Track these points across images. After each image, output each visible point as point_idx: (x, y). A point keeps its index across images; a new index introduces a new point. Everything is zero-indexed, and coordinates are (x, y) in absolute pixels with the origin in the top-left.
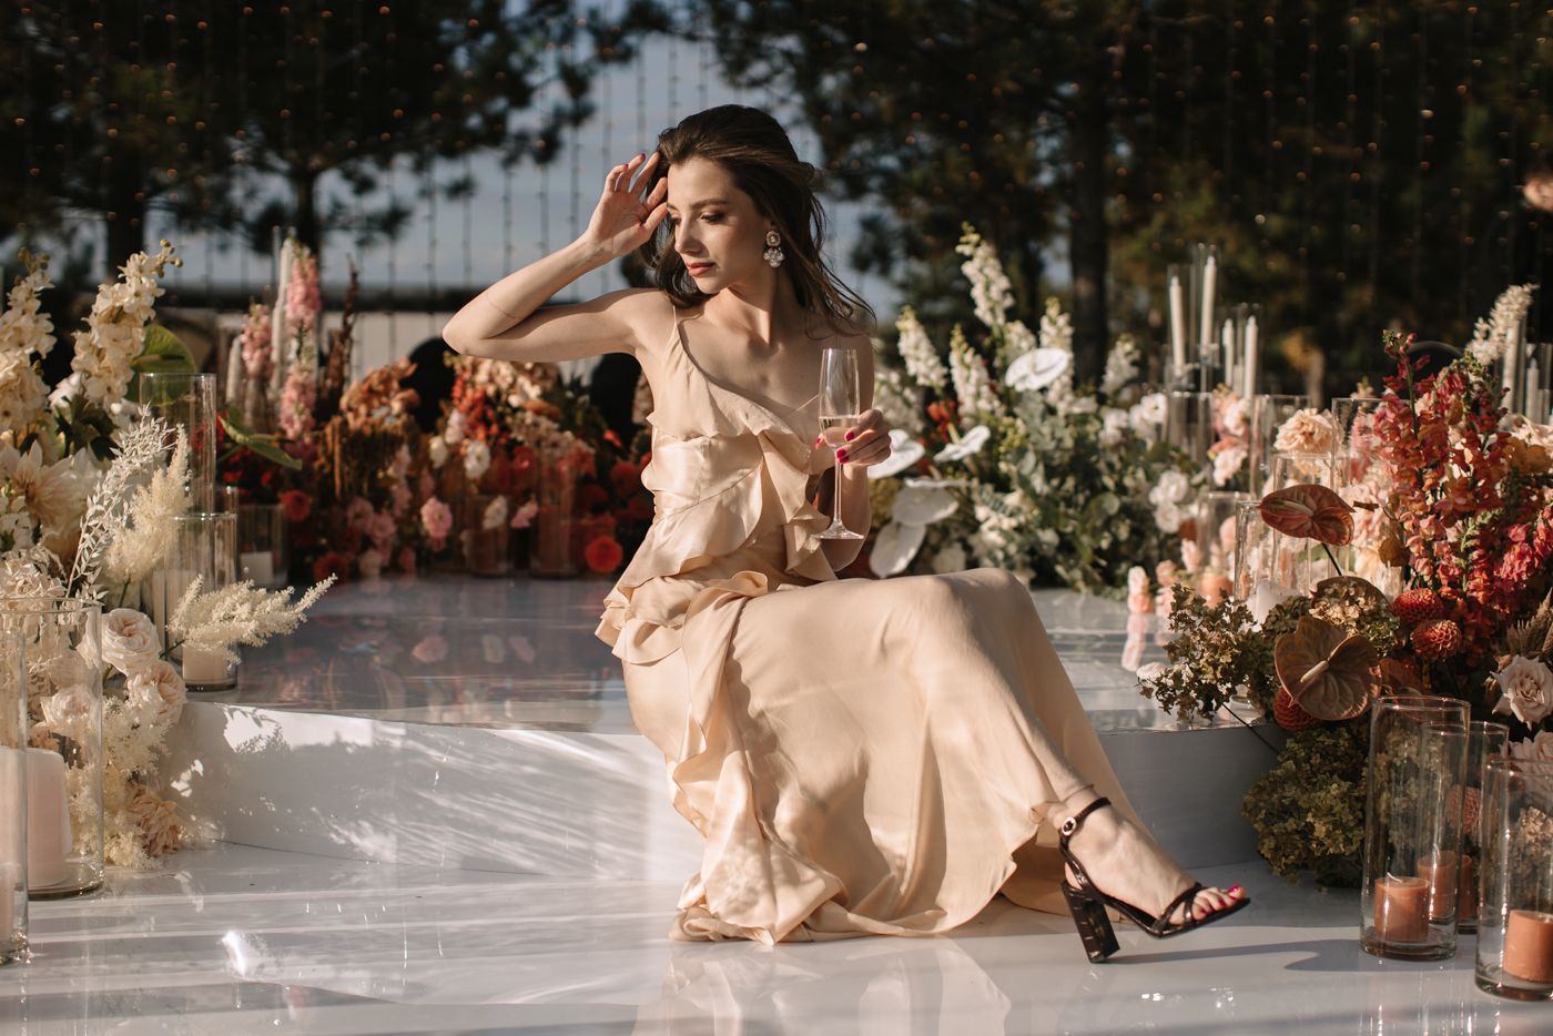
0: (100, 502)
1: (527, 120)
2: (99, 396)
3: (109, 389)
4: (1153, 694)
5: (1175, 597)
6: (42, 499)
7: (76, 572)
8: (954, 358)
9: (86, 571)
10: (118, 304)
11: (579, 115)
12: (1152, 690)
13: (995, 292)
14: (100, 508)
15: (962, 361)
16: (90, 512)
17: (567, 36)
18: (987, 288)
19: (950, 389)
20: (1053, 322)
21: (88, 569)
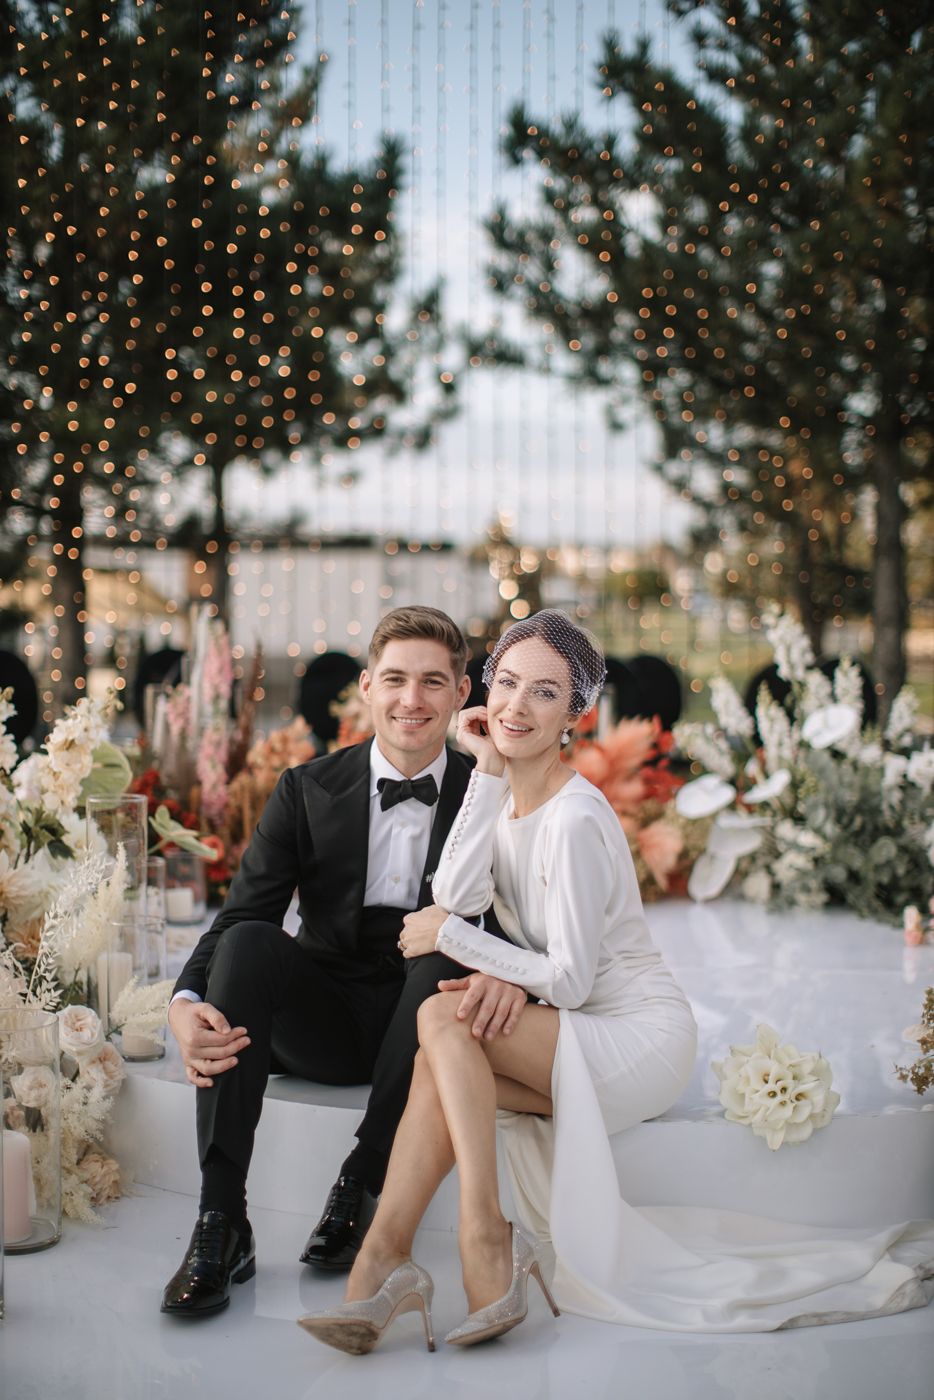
0: (55, 917)
1: (404, 418)
2: (54, 808)
3: (62, 802)
4: (909, 1079)
5: (928, 1000)
6: (9, 895)
7: (37, 973)
8: (761, 711)
9: (45, 972)
10: (71, 738)
11: (447, 414)
12: (907, 1076)
13: (795, 655)
14: (55, 922)
15: (767, 715)
16: (47, 926)
17: (439, 346)
18: (788, 649)
19: (757, 740)
20: (846, 674)
21: (46, 971)
